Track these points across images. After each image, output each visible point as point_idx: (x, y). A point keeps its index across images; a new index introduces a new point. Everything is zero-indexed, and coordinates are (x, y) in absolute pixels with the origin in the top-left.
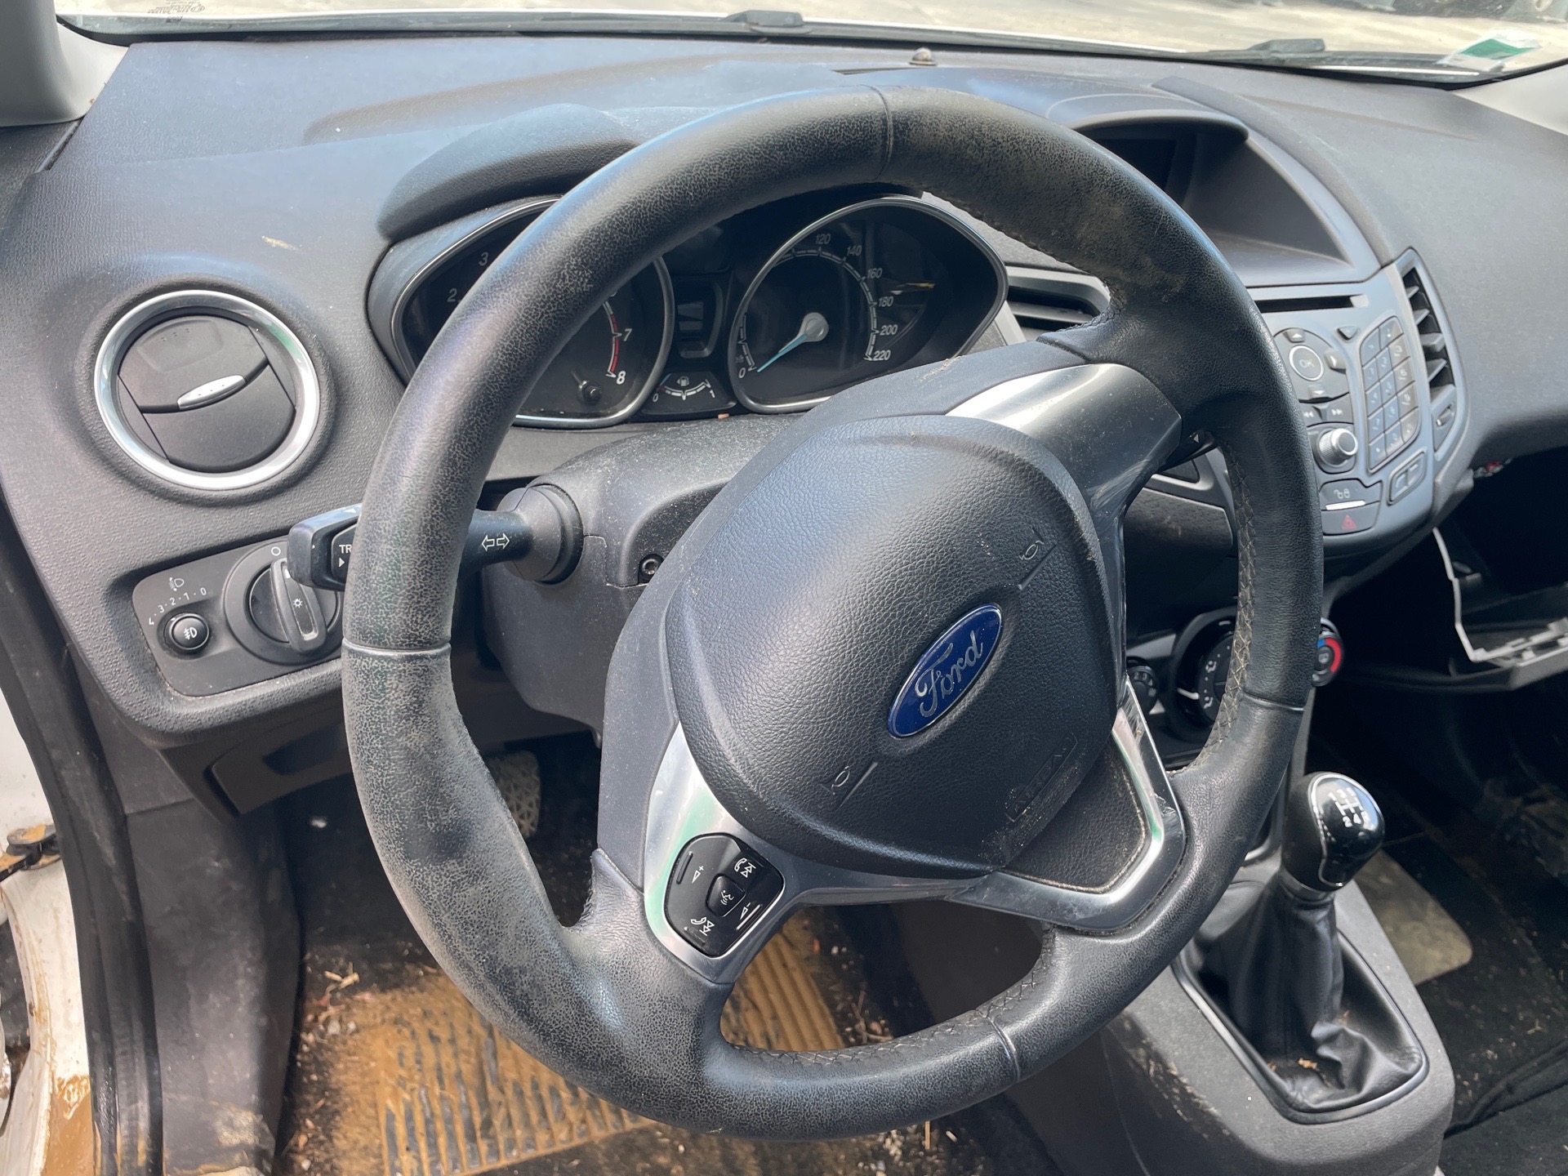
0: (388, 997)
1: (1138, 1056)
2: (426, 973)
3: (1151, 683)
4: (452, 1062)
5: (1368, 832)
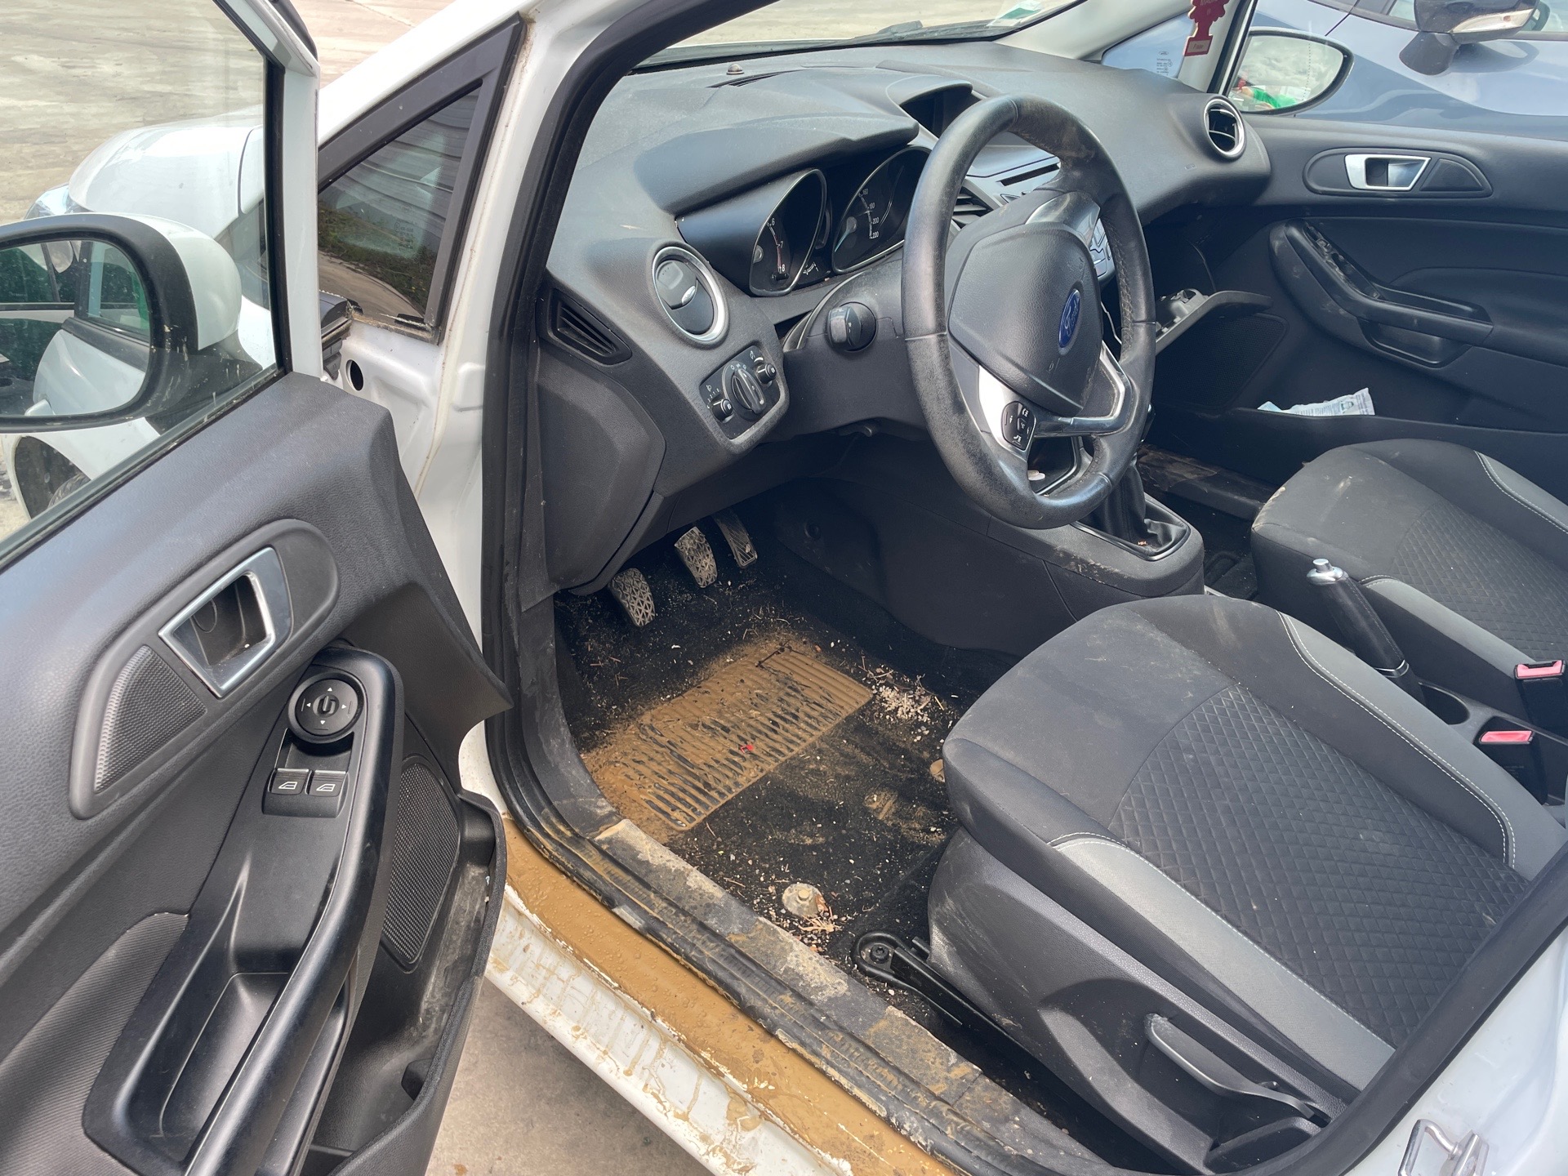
0: (594, 753)
1: (1071, 565)
2: (608, 734)
4: (661, 768)
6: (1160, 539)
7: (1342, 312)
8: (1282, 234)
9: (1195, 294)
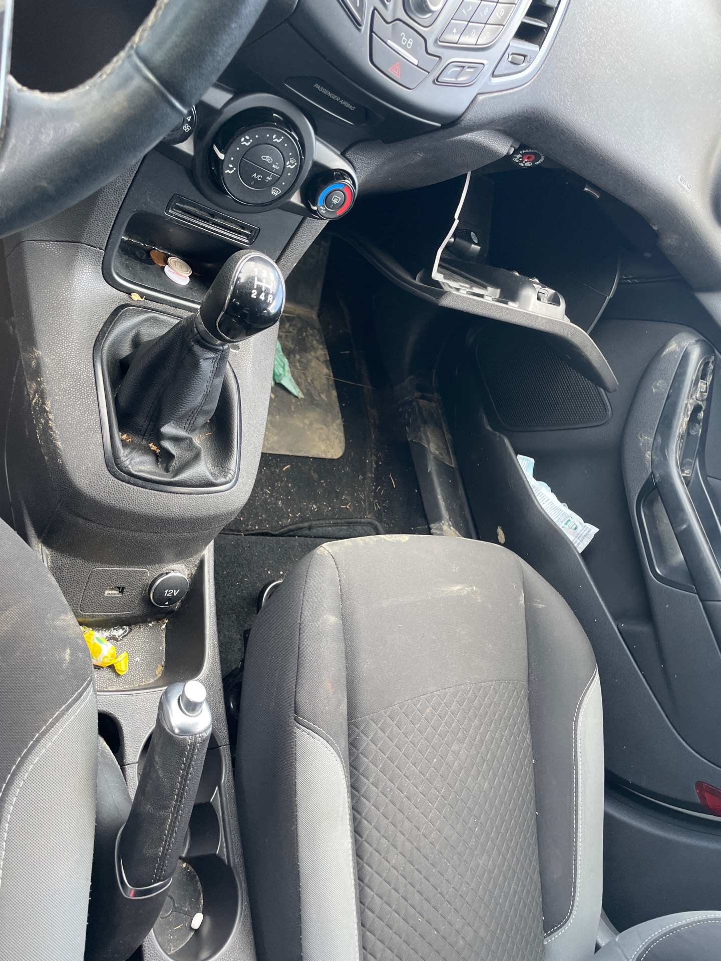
1: (31, 387)
3: (189, 118)
5: (269, 313)
6: (175, 464)
7: (648, 455)
8: (685, 344)
9: (558, 304)
